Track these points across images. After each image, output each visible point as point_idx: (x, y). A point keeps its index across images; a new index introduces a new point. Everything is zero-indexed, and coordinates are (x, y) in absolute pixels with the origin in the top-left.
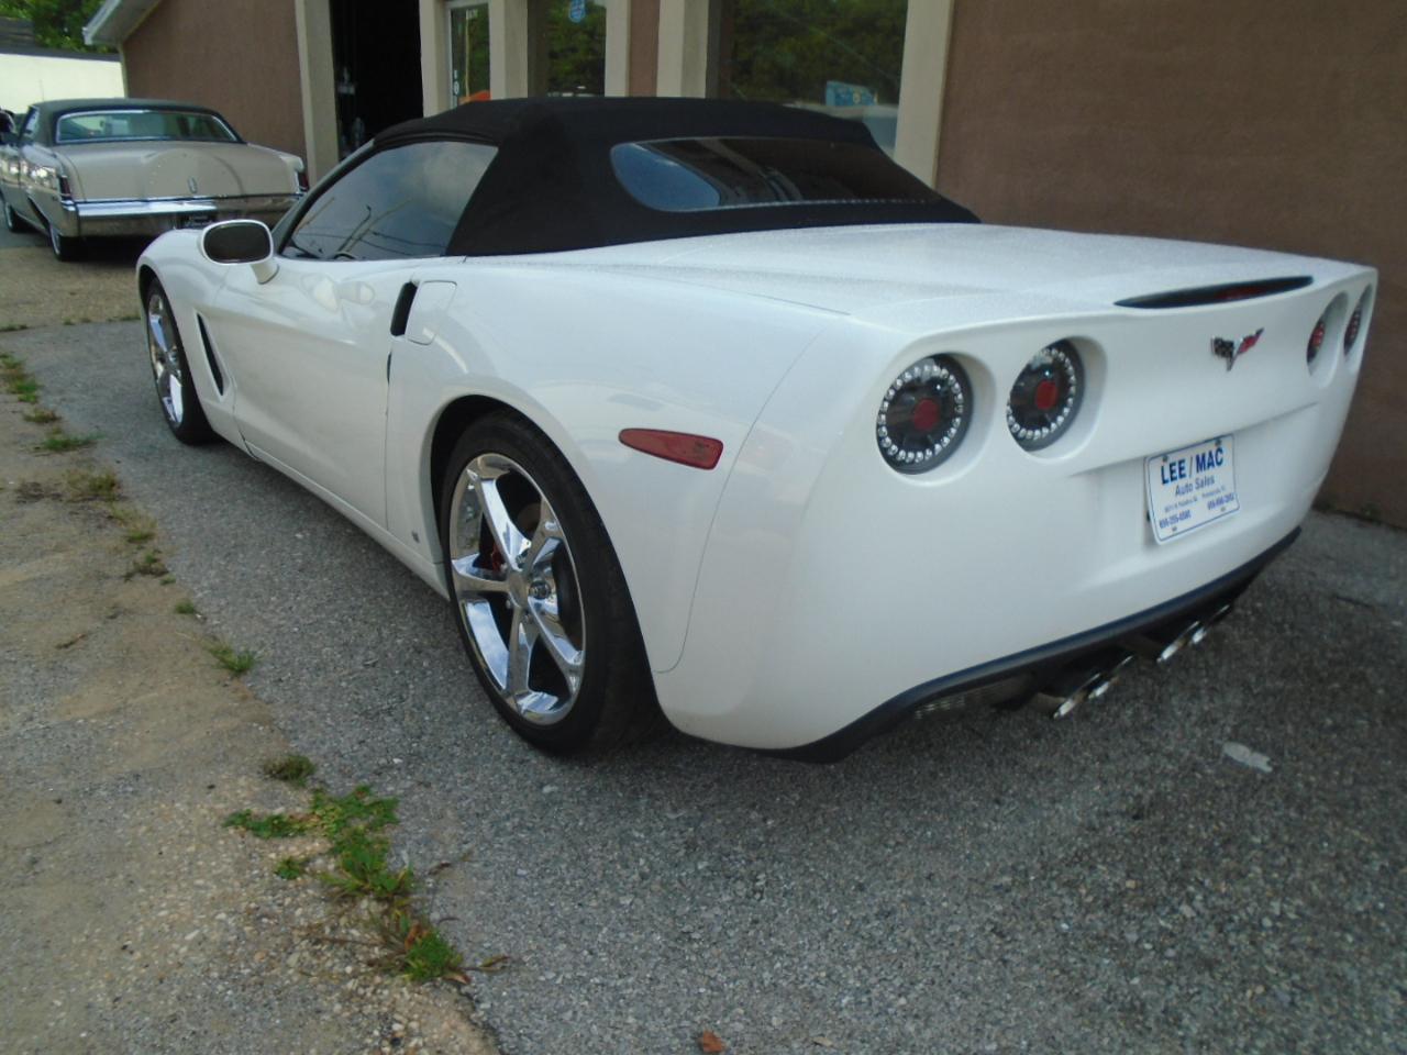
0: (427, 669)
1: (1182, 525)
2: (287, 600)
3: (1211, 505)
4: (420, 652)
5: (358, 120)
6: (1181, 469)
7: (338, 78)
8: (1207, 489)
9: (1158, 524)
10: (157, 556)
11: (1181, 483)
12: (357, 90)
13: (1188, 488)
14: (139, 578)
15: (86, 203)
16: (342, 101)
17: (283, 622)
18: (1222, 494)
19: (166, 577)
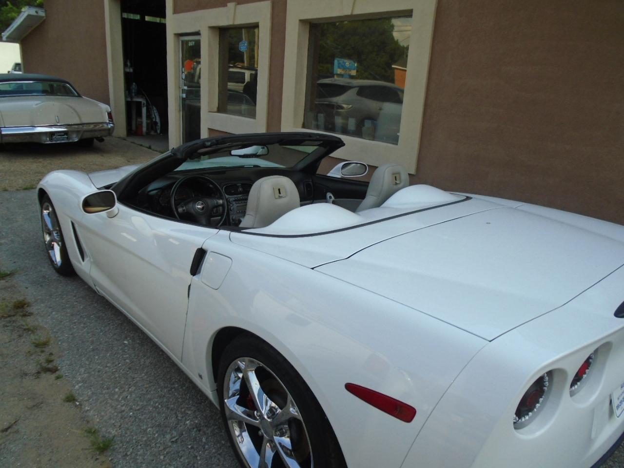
0: (205, 444)
2: (124, 391)
4: (200, 431)
5: (134, 83)
7: (125, 65)
9: (616, 408)
10: (52, 358)
12: (134, 70)
14: (43, 375)
15: (5, 127)
16: (127, 76)
17: (124, 408)
19: (58, 373)
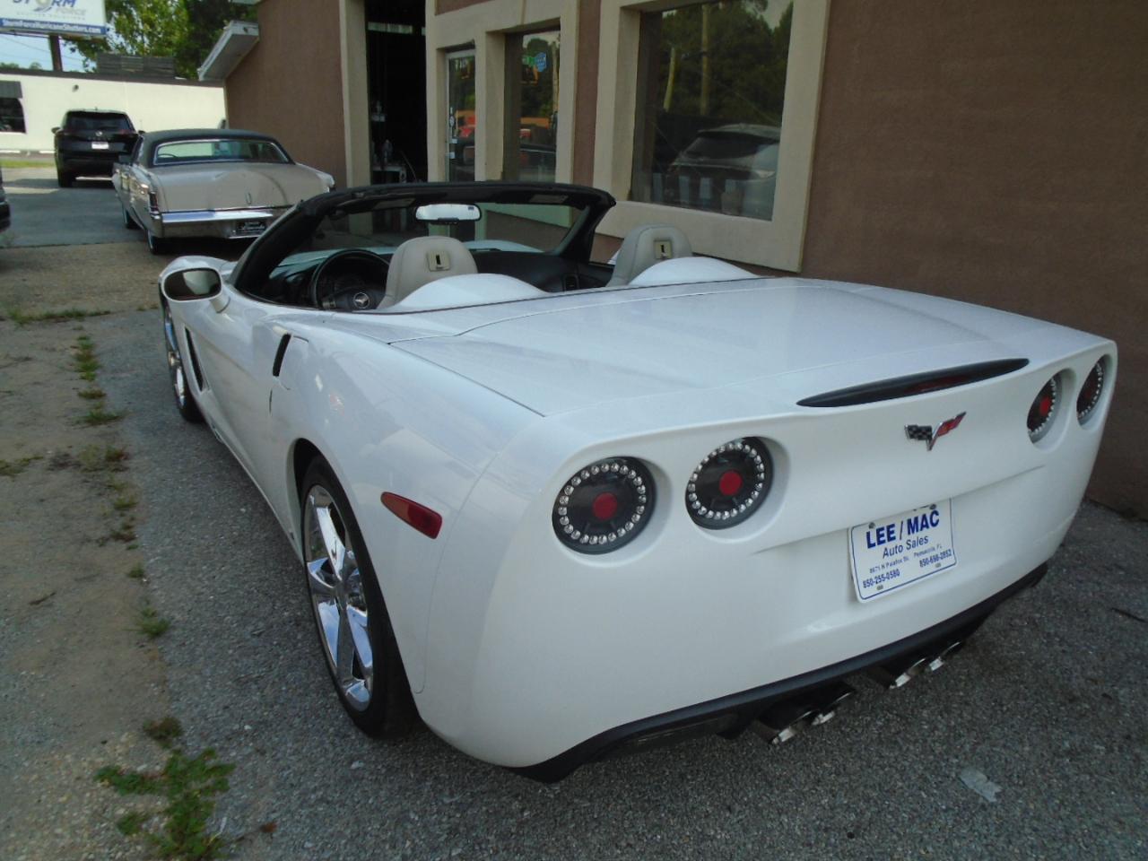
0: (299, 641)
1: (887, 584)
2: (214, 570)
3: (923, 563)
4: (298, 625)
5: (387, 141)
6: (890, 533)
7: (372, 110)
8: (919, 549)
9: (861, 585)
10: (133, 523)
11: (890, 545)
12: (386, 119)
13: (899, 549)
14: (112, 543)
15: (168, 212)
16: (374, 127)
17: (204, 590)
18: (938, 552)
19: (133, 543)
